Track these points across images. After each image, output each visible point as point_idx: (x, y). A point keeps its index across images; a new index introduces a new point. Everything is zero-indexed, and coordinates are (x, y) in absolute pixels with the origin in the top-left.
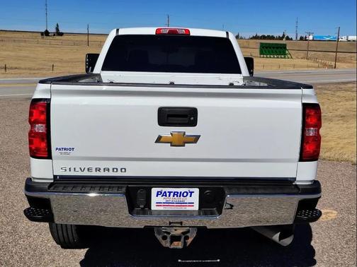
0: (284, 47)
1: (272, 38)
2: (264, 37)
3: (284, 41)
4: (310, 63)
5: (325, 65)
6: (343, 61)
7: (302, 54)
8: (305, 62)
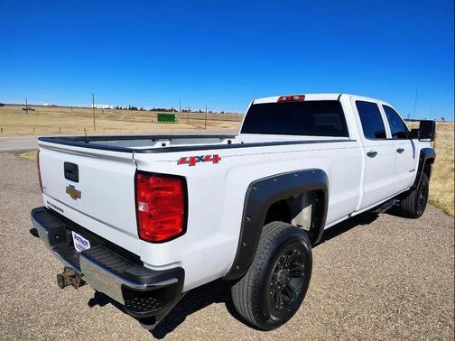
0: (173, 116)
1: (165, 110)
2: (159, 110)
3: (173, 113)
4: (190, 126)
5: (199, 127)
6: (210, 125)
7: (185, 121)
8: (187, 126)
